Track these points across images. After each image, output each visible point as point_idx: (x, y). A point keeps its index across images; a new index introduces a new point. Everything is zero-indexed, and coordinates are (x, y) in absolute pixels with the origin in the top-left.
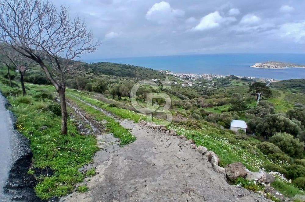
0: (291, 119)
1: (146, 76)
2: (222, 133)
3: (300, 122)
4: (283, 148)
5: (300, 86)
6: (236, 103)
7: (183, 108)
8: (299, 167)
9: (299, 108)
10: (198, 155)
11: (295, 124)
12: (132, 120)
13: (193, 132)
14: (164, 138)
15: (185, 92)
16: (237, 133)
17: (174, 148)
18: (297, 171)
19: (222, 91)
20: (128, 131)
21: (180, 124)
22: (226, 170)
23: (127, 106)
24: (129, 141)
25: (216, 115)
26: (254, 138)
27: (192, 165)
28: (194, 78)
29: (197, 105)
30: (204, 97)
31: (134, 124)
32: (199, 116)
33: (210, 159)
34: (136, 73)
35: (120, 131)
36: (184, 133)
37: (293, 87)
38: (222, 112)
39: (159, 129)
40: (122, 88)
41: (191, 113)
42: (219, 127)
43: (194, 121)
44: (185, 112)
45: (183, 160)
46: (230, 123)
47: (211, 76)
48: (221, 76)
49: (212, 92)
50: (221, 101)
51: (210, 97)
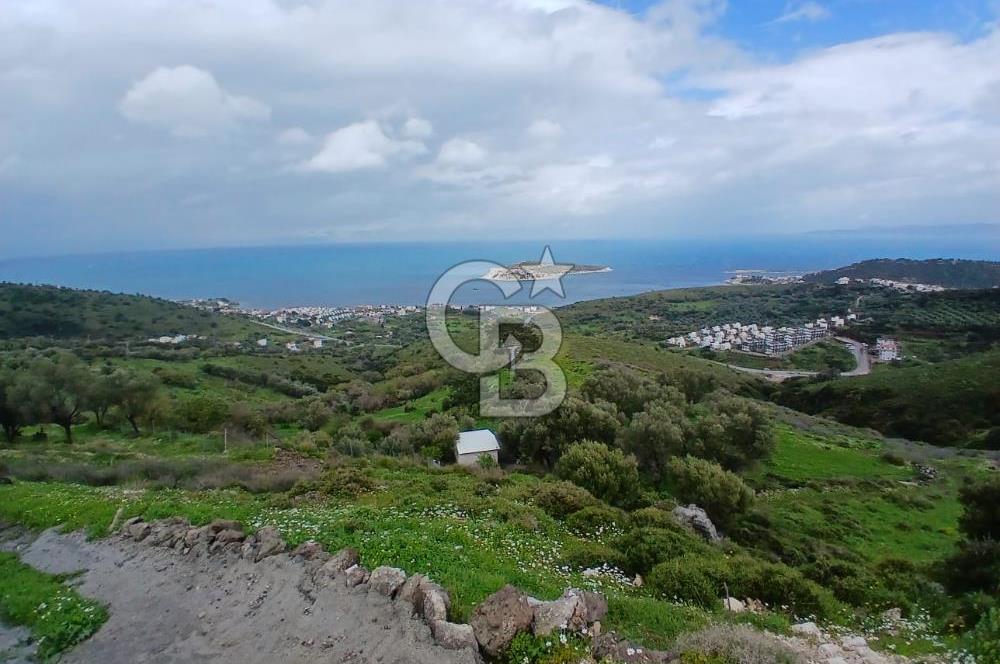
0: (593, 402)
1: (133, 325)
2: (439, 488)
3: (614, 406)
4: (590, 481)
5: (597, 316)
6: (461, 383)
7: (302, 428)
8: (648, 534)
9: (605, 371)
10: (375, 605)
11: (604, 413)
12: (78, 526)
13: (347, 510)
14: (238, 574)
15: (303, 371)
16: (476, 469)
17: (281, 606)
18: (647, 547)
19: (419, 352)
20: (67, 583)
21: (297, 494)
22: (475, 630)
23: (53, 461)
24: (76, 635)
25: (411, 428)
26: (520, 472)
27: (361, 652)
28: (325, 319)
29: (349, 407)
30: (366, 379)
31: (89, 547)
32: (361, 444)
33: (420, 607)
34: (84, 320)
35: (28, 593)
36: (315, 528)
37: (583, 322)
38: (428, 415)
39: (211, 542)
40: (19, 387)
41: (331, 441)
42: (426, 465)
43: (346, 468)
44: (308, 440)
45: (327, 647)
46: (454, 445)
47: (380, 310)
48: (409, 308)
49: (390, 359)
50: (419, 384)
51: (387, 375)
